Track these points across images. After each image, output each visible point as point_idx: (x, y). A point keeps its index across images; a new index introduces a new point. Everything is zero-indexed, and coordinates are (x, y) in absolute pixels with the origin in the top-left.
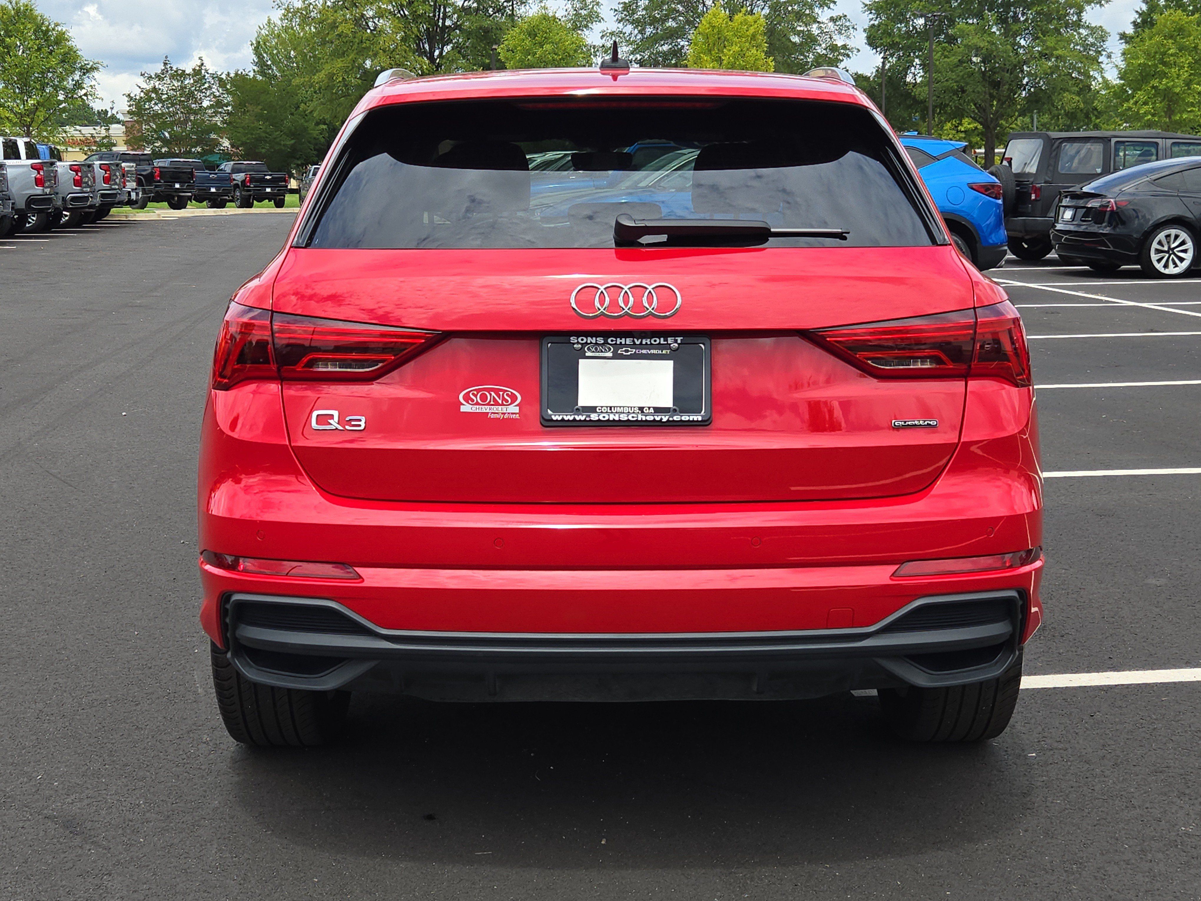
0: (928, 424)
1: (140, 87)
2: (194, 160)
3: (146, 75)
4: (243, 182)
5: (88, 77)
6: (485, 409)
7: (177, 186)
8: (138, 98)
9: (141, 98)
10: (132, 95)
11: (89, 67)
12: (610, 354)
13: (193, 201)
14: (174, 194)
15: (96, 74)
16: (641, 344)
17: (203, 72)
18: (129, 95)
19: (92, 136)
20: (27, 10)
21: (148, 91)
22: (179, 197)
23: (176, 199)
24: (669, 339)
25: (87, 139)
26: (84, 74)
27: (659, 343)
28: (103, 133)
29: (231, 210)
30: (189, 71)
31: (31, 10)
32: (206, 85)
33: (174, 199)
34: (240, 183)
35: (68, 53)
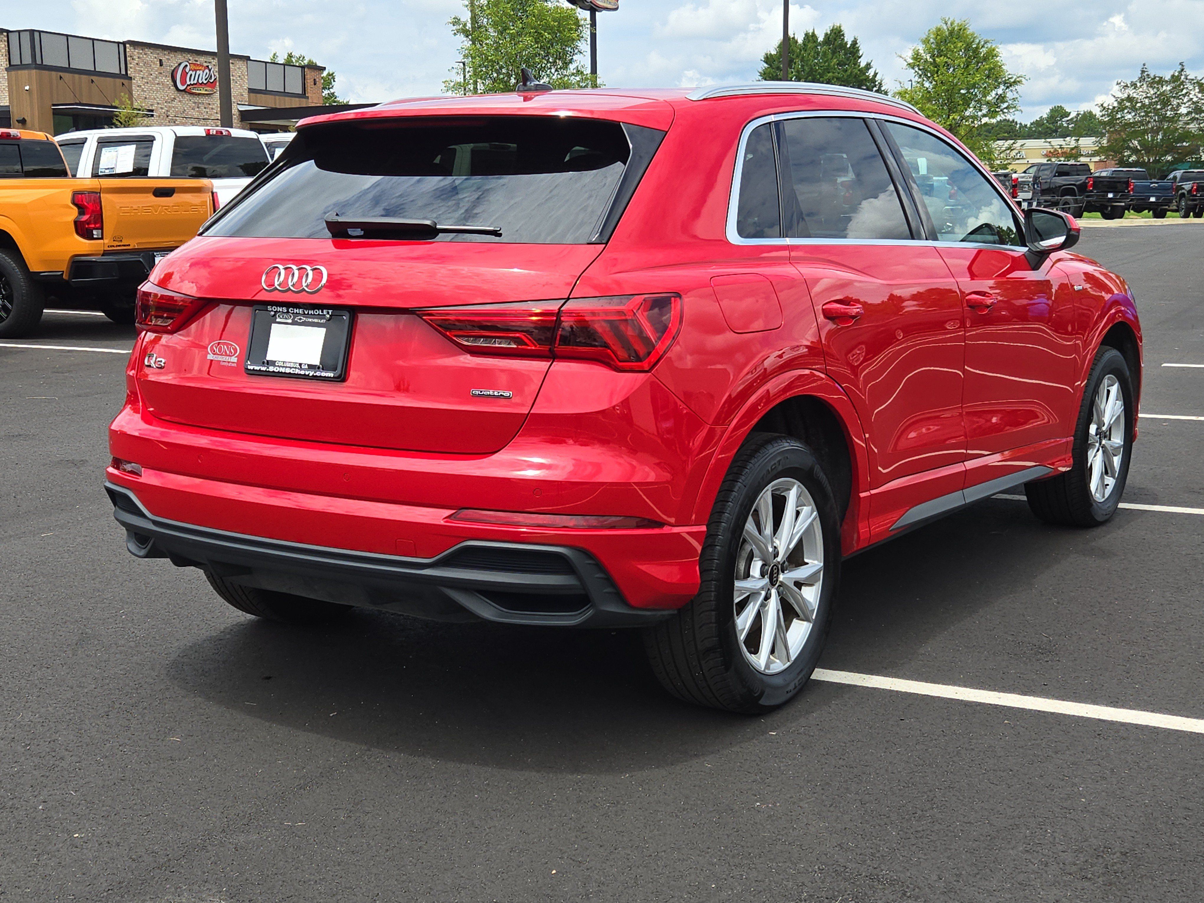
0: (501, 395)
1: (1114, 96)
2: (1137, 169)
3: (1122, 84)
4: (1189, 192)
5: (1011, 91)
6: (220, 358)
7: (1110, 195)
8: (1111, 107)
9: (1114, 108)
10: (1104, 105)
11: (1012, 80)
12: (290, 321)
13: (1132, 211)
14: (1109, 204)
15: (1018, 87)
16: (308, 314)
17: (1183, 77)
18: (1102, 105)
19: (1060, 148)
20: (960, 30)
21: (1123, 100)
22: (1113, 207)
23: (1109, 208)
24: (325, 311)
25: (1056, 150)
26: (1008, 87)
27: (319, 314)
28: (1073, 144)
29: (1173, 220)
30: (1168, 77)
31: (964, 30)
32: (1185, 91)
33: (1107, 209)
34: (1186, 193)
35: (993, 68)
